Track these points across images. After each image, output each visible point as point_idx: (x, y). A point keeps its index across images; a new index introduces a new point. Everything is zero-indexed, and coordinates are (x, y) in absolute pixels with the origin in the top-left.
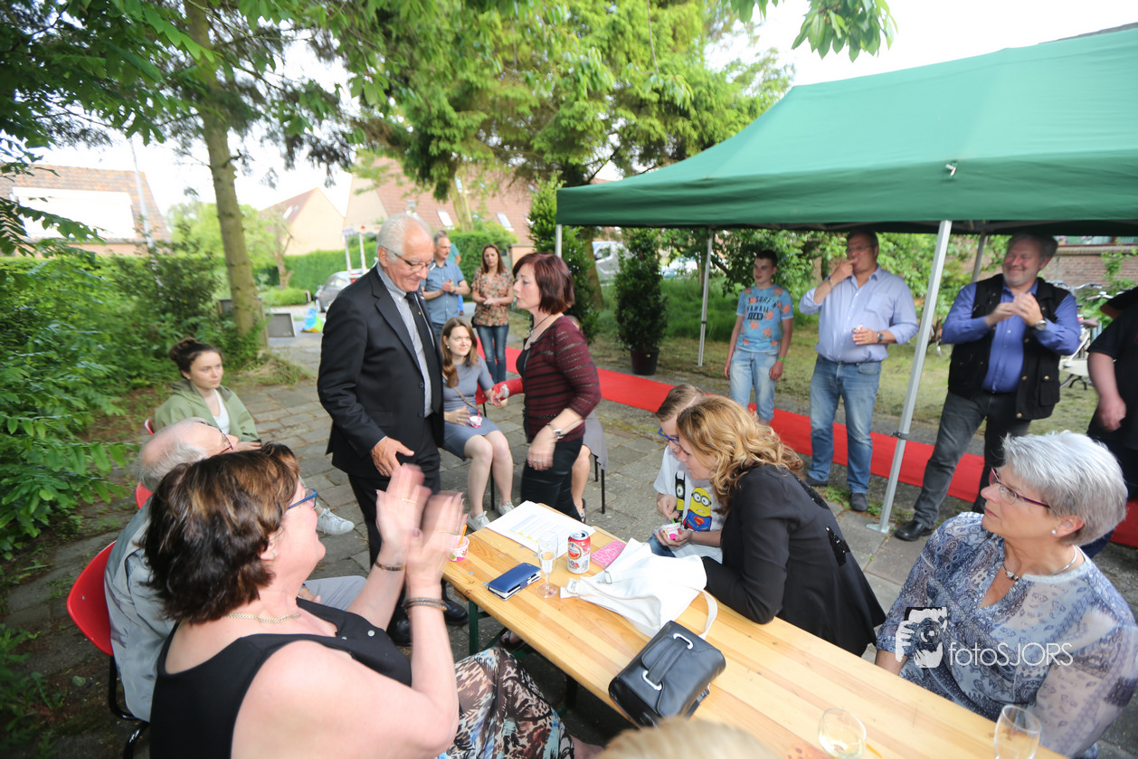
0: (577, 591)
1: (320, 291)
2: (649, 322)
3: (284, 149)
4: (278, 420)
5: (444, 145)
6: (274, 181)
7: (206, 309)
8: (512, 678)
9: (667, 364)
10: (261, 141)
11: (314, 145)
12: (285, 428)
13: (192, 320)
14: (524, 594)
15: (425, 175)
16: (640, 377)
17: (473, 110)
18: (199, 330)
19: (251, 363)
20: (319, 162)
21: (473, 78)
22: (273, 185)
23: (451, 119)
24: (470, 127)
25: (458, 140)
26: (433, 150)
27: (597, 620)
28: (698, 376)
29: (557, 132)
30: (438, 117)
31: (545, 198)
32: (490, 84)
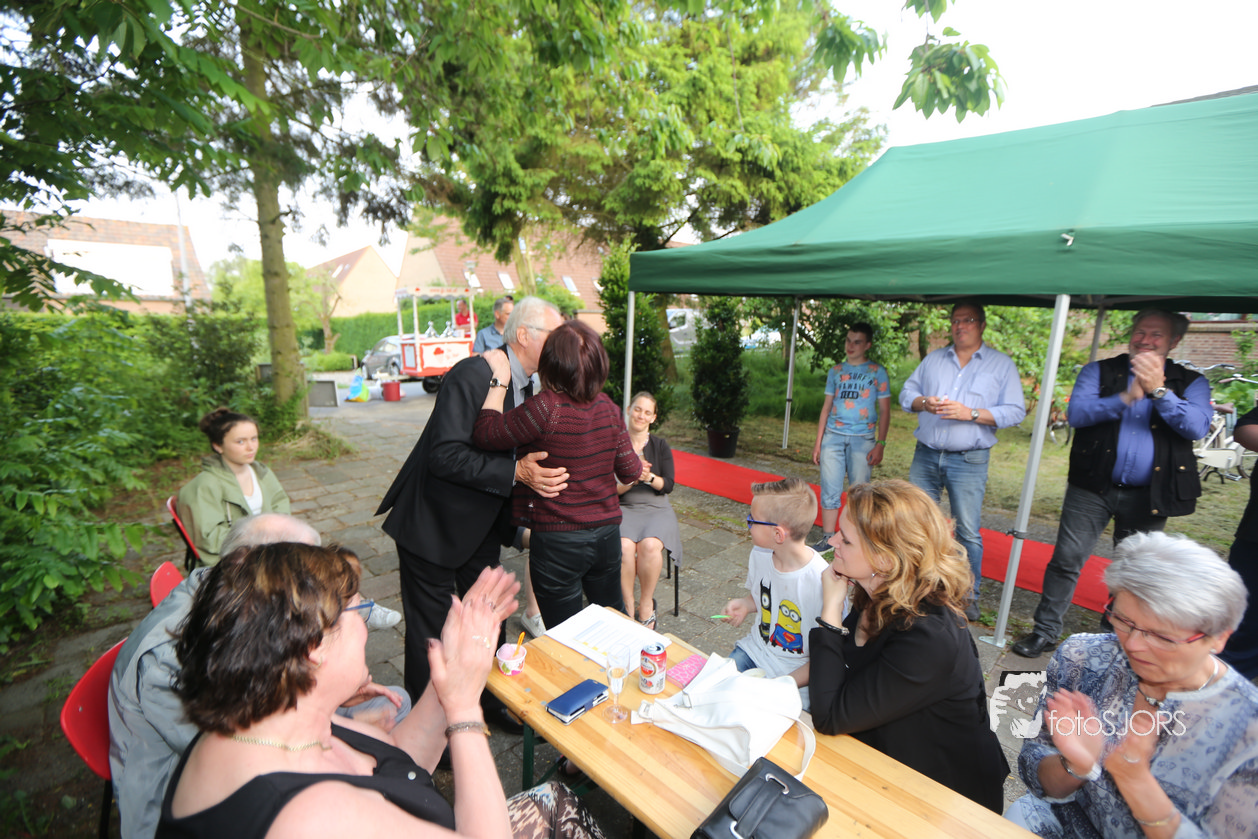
0: (650, 716)
1: (368, 356)
2: (728, 399)
3: (337, 205)
4: (315, 499)
5: (508, 204)
6: (325, 238)
7: (244, 374)
8: (572, 820)
9: (747, 446)
10: (314, 196)
11: (369, 202)
12: (322, 508)
13: (228, 386)
14: (589, 718)
15: (487, 235)
16: (718, 459)
17: (541, 167)
18: (234, 397)
19: (288, 434)
20: (374, 219)
21: (542, 135)
22: (323, 243)
23: (517, 176)
24: (538, 185)
25: (524, 198)
26: (497, 209)
27: (674, 752)
28: (782, 460)
29: (631, 191)
30: (504, 175)
31: (617, 262)
32: (560, 140)
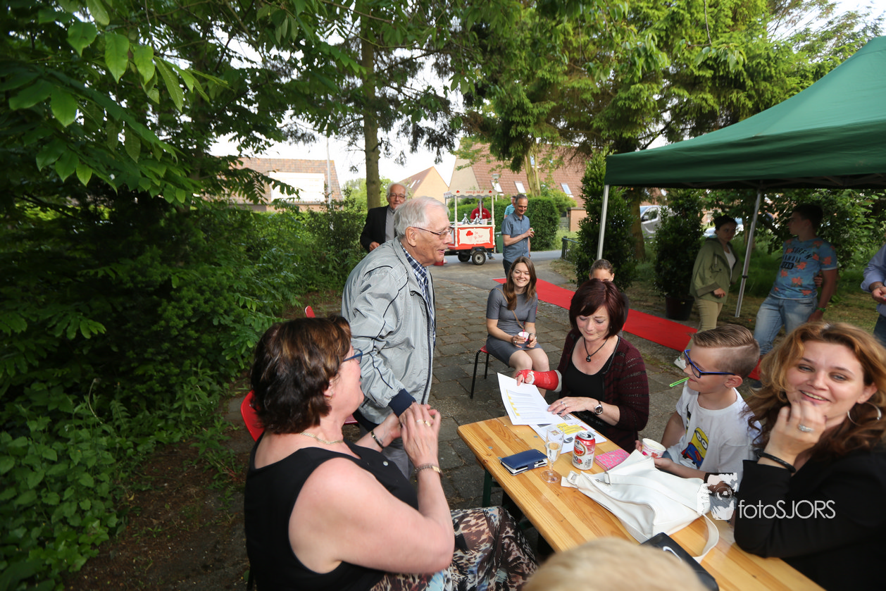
0: (576, 483)
3: (411, 138)
5: (519, 129)
6: (403, 160)
8: (509, 537)
10: (398, 134)
11: (430, 135)
14: (530, 475)
15: (505, 153)
16: (673, 321)
17: (546, 100)
20: (433, 146)
21: (548, 76)
22: (402, 163)
23: (528, 108)
24: (542, 114)
25: (532, 124)
26: (513, 133)
27: (591, 513)
29: (614, 112)
30: (518, 108)
31: (597, 165)
32: (560, 79)
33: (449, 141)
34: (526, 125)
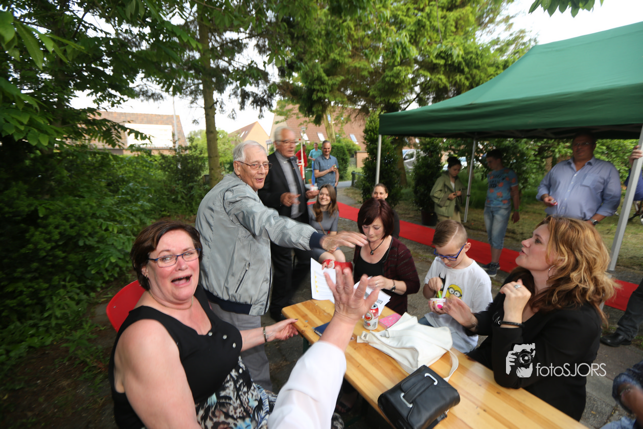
0: (367, 340)
3: (240, 100)
5: (320, 94)
6: (234, 116)
7: (198, 179)
10: (230, 96)
11: (255, 97)
15: (309, 111)
16: (427, 227)
17: (337, 75)
20: (256, 106)
21: (338, 58)
22: (234, 118)
23: (325, 80)
24: (335, 84)
25: (328, 91)
26: (315, 97)
27: (378, 359)
29: (383, 85)
30: (318, 79)
31: (373, 120)
32: (346, 60)
33: (269, 103)
34: (324, 92)
